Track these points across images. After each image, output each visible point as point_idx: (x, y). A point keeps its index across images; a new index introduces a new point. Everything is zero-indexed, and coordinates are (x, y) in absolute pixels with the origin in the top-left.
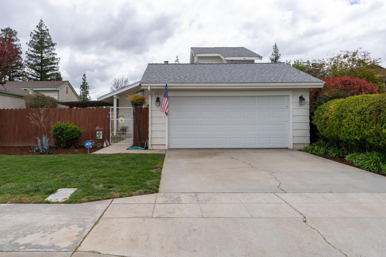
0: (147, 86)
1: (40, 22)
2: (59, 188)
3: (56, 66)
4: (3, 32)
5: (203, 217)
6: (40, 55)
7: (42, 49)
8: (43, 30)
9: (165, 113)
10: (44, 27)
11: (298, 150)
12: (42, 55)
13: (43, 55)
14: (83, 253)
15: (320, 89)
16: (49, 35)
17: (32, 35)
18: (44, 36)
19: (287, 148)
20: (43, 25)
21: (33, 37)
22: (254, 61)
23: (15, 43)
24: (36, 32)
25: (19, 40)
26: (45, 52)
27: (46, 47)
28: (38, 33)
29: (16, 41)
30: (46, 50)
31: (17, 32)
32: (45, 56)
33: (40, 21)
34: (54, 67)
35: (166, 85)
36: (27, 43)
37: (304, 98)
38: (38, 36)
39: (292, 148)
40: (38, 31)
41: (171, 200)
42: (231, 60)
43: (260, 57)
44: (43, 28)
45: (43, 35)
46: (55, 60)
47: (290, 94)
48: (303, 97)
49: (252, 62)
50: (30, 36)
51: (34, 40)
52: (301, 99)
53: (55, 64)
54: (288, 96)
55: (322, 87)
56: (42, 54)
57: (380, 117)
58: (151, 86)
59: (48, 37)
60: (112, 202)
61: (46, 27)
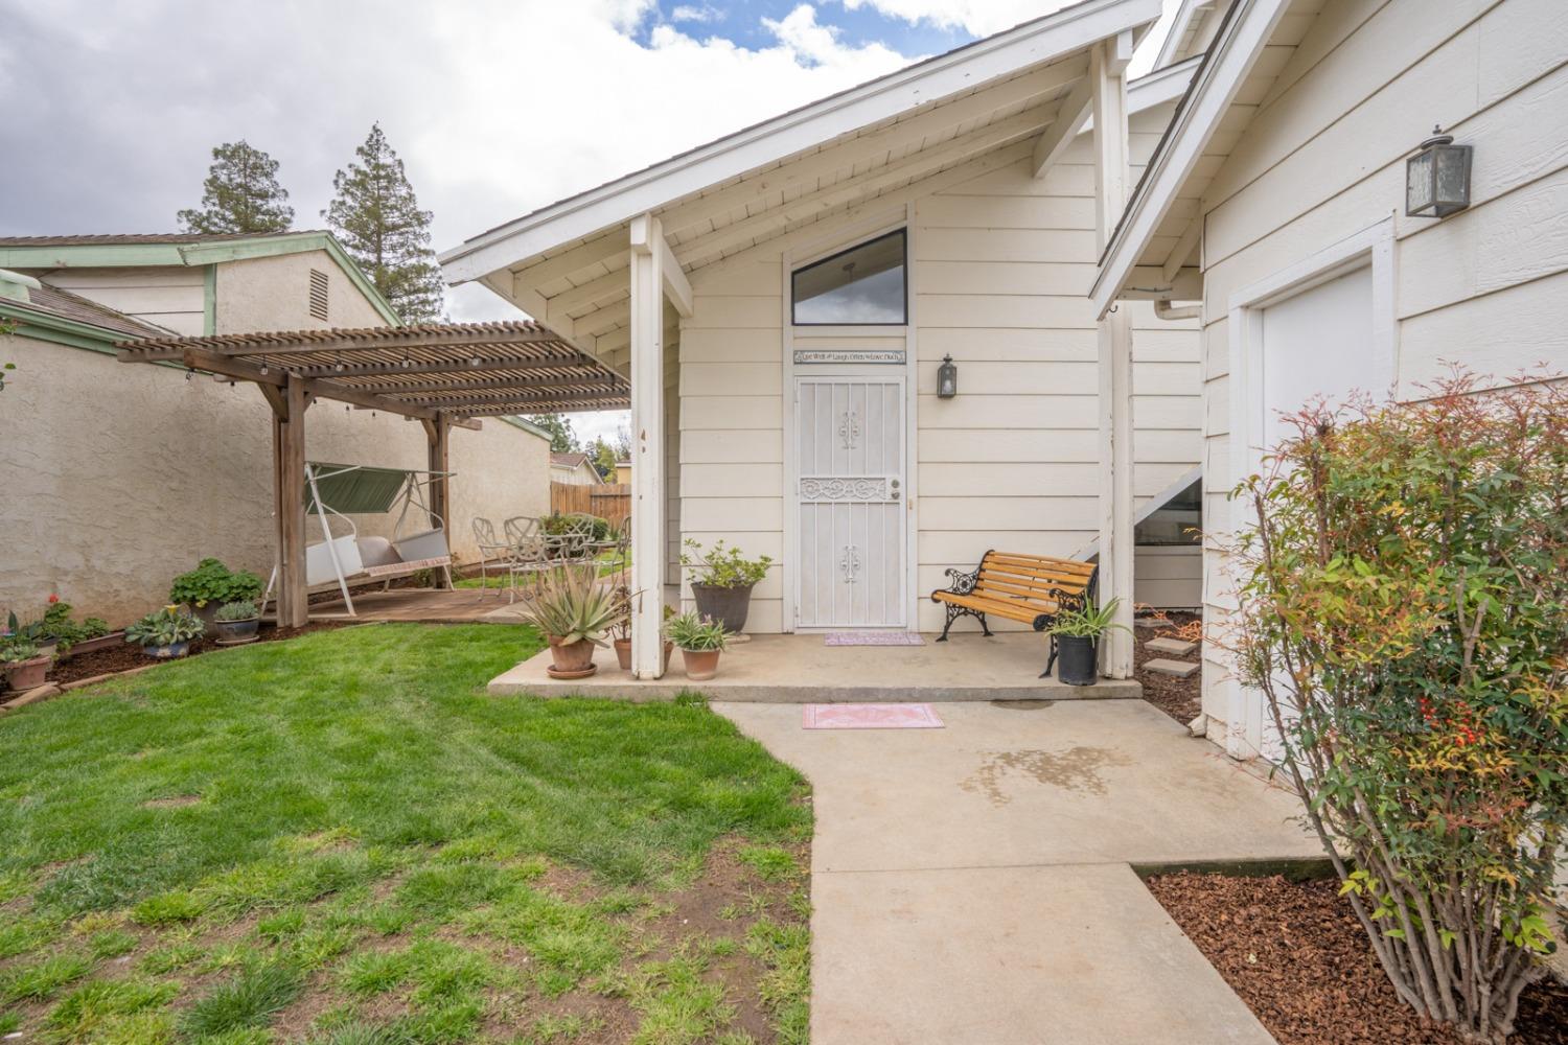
1: (372, 136)
3: (431, 297)
4: (221, 160)
6: (372, 258)
7: (379, 236)
8: (384, 167)
10: (388, 154)
12: (379, 258)
13: (384, 255)
16: (404, 180)
17: (342, 182)
18: (387, 188)
20: (382, 148)
21: (347, 191)
23: (272, 204)
24: (358, 172)
25: (287, 194)
26: (393, 248)
27: (395, 227)
28: (365, 174)
29: (274, 196)
30: (395, 239)
31: (277, 163)
32: (393, 261)
33: (371, 131)
34: (424, 302)
36: (323, 212)
38: (361, 184)
40: (364, 167)
44: (384, 159)
45: (383, 183)
46: (428, 275)
50: (333, 186)
51: (349, 201)
53: (426, 290)
56: (378, 250)
59: (403, 192)
61: (394, 153)
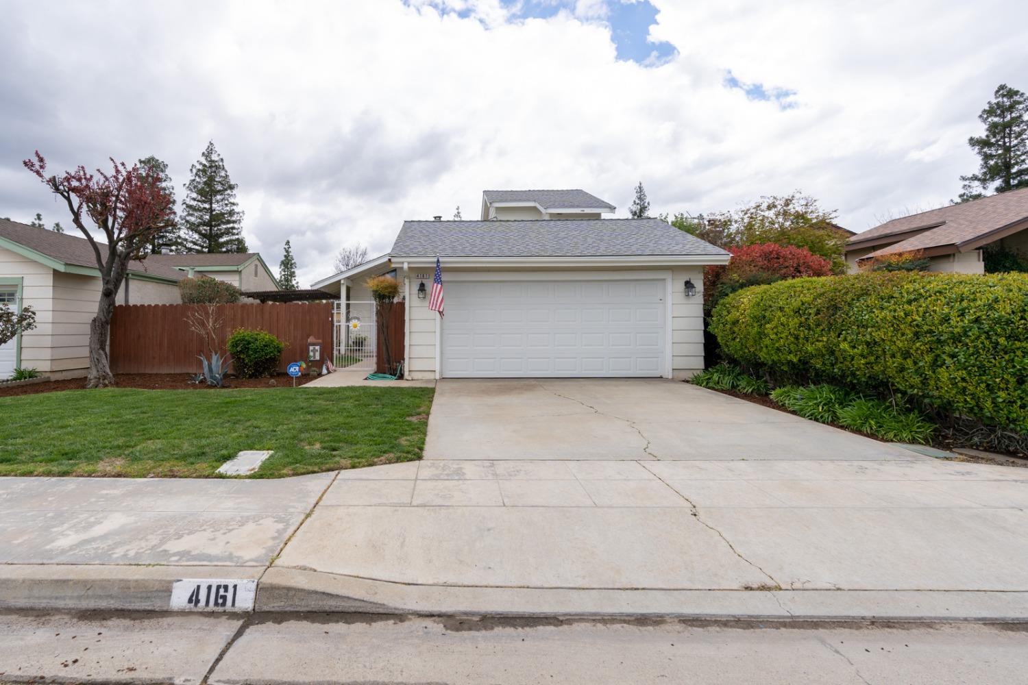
0: (403, 263)
1: (209, 147)
2: (241, 451)
3: (236, 226)
4: (143, 165)
5: (504, 506)
6: (207, 206)
7: (211, 195)
8: (213, 161)
9: (439, 312)
10: (216, 155)
11: (683, 381)
12: (211, 207)
13: (213, 205)
14: (284, 570)
15: (723, 267)
16: (224, 169)
17: (195, 171)
18: (215, 172)
19: (661, 377)
20: (213, 152)
21: (196, 174)
22: (599, 215)
23: (164, 185)
24: (201, 164)
25: (171, 179)
26: (218, 202)
27: (219, 191)
28: (204, 165)
29: (165, 181)
30: (219, 197)
31: (167, 165)
32: (218, 208)
33: (208, 144)
34: (233, 228)
35: (438, 260)
36: (185, 185)
37: (693, 285)
38: (204, 171)
39: (670, 377)
40: (204, 162)
41: (446, 472)
42: (559, 214)
43: (612, 209)
44: (214, 157)
45: (214, 169)
46: (235, 216)
47: (667, 276)
48: (692, 282)
49: (597, 217)
50: (190, 172)
51: (198, 179)
52: (688, 285)
53: (234, 222)
54: (664, 280)
55: (727, 264)
56: (211, 204)
57: (835, 320)
58: (409, 263)
59: (223, 174)
60: (337, 475)
61: (219, 155)
